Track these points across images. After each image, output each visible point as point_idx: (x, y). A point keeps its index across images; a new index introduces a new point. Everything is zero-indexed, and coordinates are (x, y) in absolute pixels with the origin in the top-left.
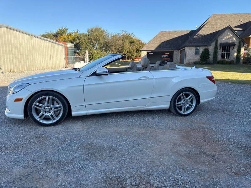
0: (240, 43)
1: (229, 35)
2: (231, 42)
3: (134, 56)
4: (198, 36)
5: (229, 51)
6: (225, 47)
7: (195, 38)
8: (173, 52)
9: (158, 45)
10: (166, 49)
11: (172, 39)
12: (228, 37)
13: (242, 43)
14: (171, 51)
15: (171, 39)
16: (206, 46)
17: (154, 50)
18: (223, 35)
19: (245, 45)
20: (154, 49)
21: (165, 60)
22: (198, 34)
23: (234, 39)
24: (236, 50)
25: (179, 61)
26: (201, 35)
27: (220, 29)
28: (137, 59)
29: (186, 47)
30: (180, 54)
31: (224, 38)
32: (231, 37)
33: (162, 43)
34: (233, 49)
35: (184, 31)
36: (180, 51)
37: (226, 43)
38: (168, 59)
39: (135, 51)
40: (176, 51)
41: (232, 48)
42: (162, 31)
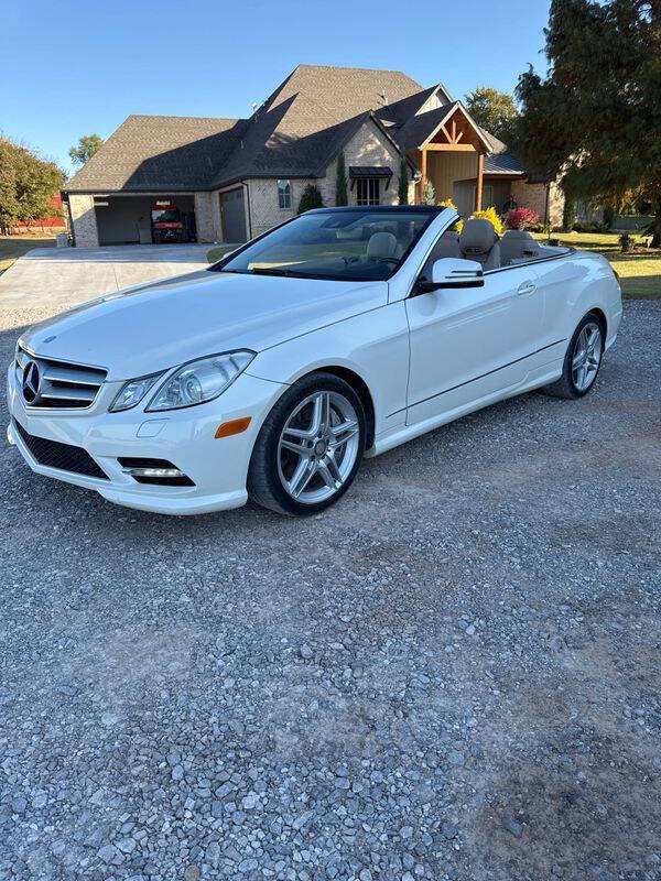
0: (403, 168)
1: (371, 142)
2: (378, 165)
3: (11, 215)
4: (280, 143)
5: (377, 197)
6: (365, 181)
7: (271, 150)
8: (193, 197)
9: (132, 169)
10: (166, 186)
11: (179, 150)
12: (370, 147)
13: (408, 169)
14: (184, 194)
15: (173, 147)
16: (312, 177)
17: (120, 191)
18: (356, 140)
19: (416, 176)
20: (119, 187)
21: (166, 230)
22: (278, 135)
23: (387, 156)
24: (395, 192)
25: (220, 234)
26: (287, 138)
27: (340, 120)
28: (24, 229)
29: (248, 182)
30: (218, 204)
31: (358, 152)
32: (378, 148)
33: (146, 162)
34: (387, 188)
35: (215, 121)
36: (216, 193)
37: (366, 168)
38: (175, 225)
39: (14, 193)
40: (204, 194)
41: (382, 184)
42: (136, 117)
